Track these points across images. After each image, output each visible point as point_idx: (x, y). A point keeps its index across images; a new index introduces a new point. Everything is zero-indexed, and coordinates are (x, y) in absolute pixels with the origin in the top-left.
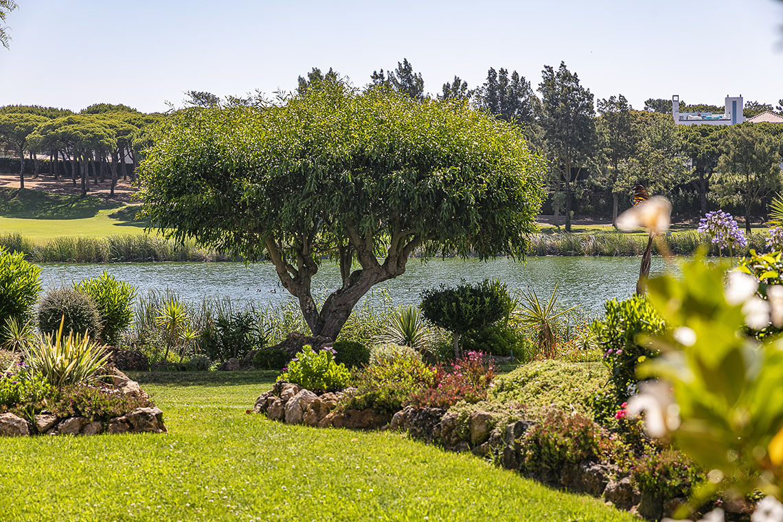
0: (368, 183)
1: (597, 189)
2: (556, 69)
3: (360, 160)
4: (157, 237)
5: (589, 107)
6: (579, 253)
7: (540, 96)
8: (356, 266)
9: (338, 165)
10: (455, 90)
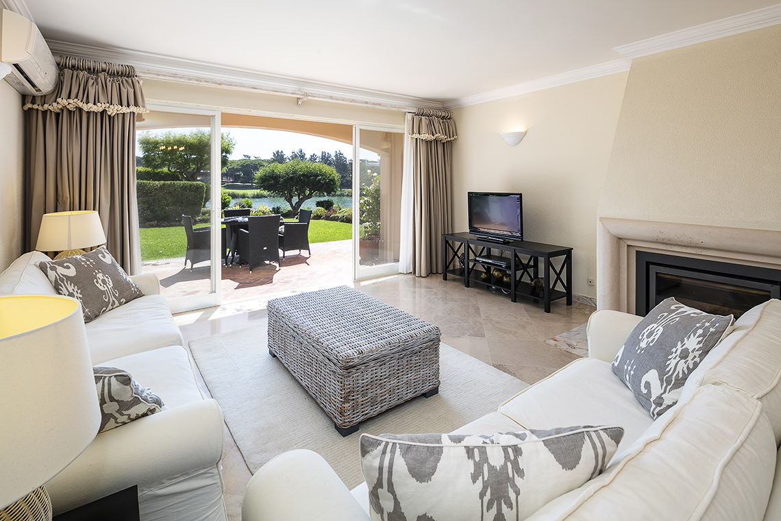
0: (306, 180)
1: (348, 181)
2: (338, 152)
3: (303, 175)
4: (266, 193)
5: (346, 161)
6: (344, 196)
7: (334, 158)
8: (301, 197)
9: (300, 175)
10: (313, 158)
